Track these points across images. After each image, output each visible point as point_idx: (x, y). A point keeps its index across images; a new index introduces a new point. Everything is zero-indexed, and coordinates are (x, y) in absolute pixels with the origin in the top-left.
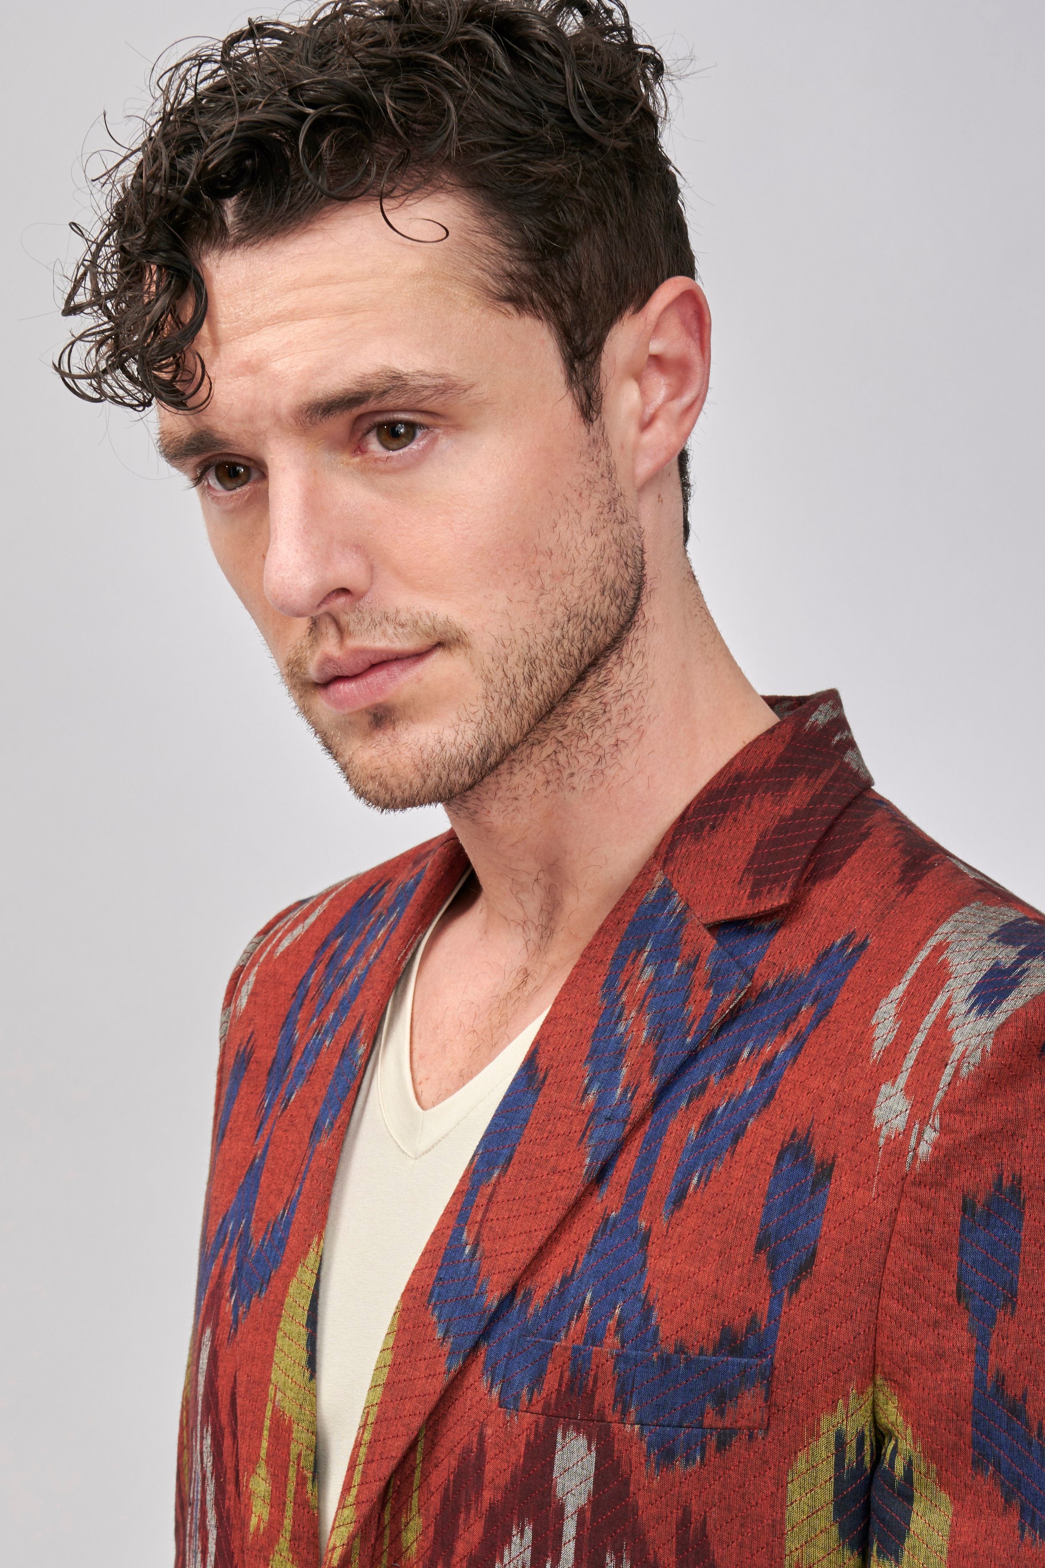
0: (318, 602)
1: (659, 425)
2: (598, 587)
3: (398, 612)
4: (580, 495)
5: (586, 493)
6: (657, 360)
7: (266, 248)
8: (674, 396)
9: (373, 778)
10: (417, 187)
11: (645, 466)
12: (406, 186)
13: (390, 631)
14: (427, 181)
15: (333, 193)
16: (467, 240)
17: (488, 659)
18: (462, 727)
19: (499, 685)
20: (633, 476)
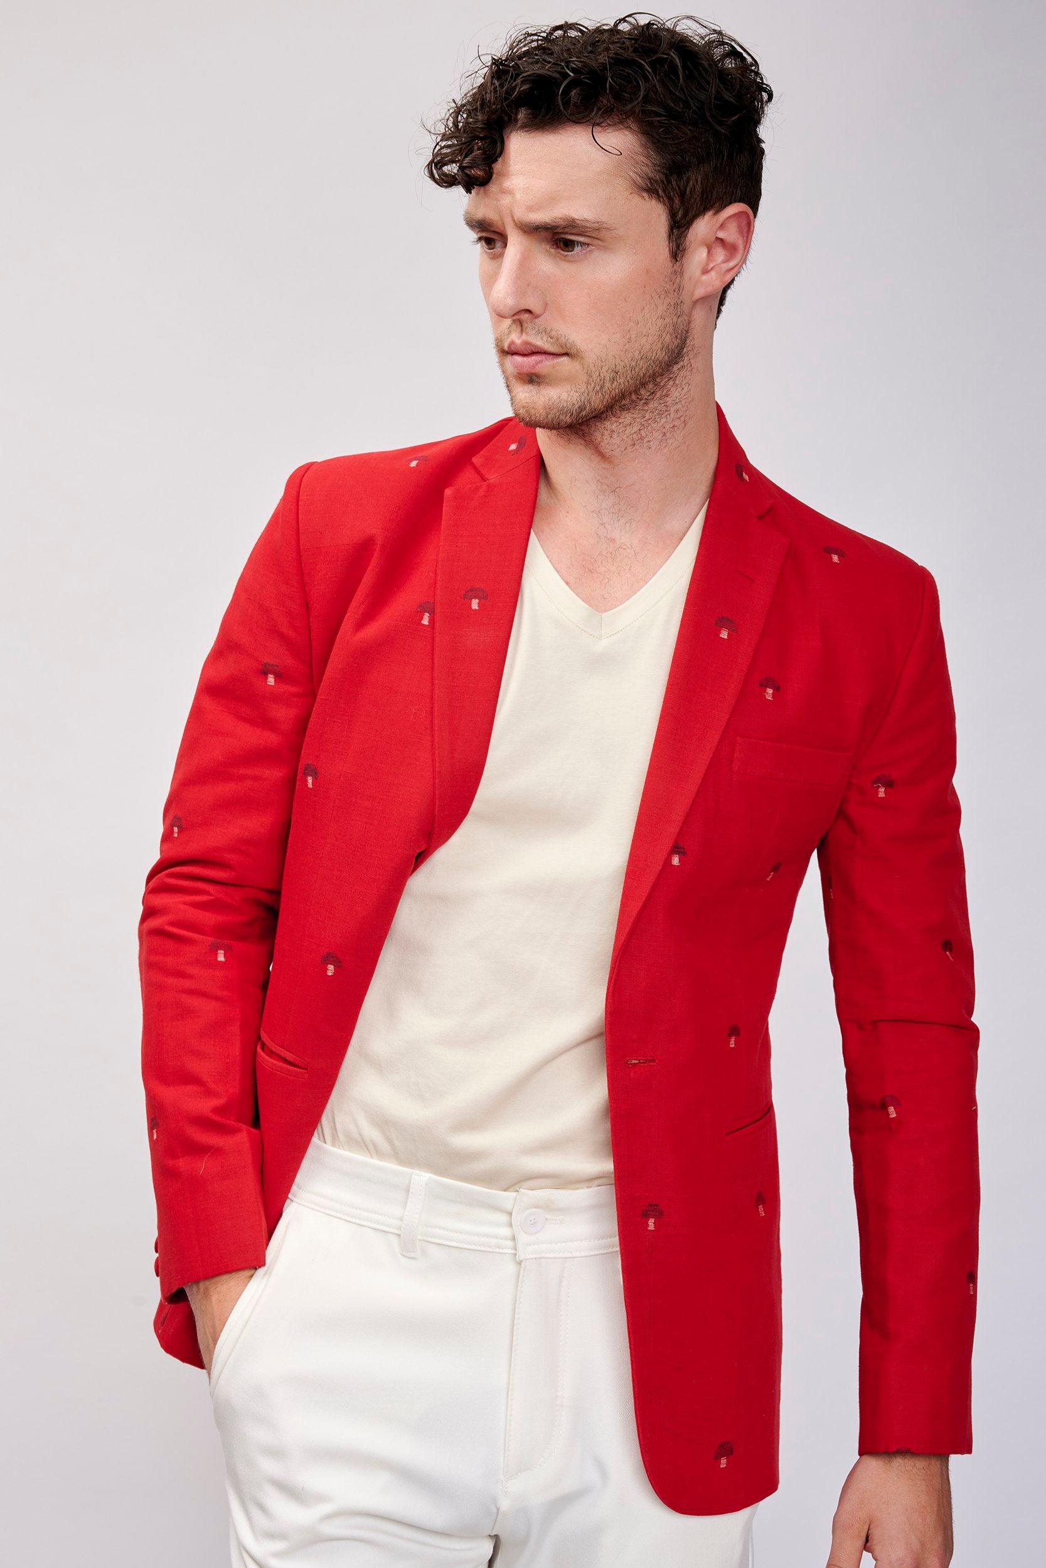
0: (513, 313)
1: (713, 273)
2: (659, 345)
3: (551, 330)
4: (660, 297)
5: (662, 297)
6: (721, 241)
7: (533, 135)
8: (726, 261)
9: (524, 407)
10: (615, 125)
11: (699, 292)
12: (609, 122)
13: (545, 339)
14: (621, 122)
15: (571, 118)
16: (632, 157)
17: (592, 366)
18: (572, 394)
19: (595, 379)
20: (692, 295)
